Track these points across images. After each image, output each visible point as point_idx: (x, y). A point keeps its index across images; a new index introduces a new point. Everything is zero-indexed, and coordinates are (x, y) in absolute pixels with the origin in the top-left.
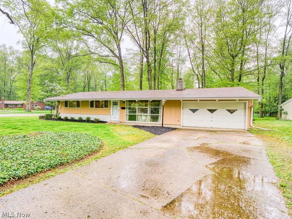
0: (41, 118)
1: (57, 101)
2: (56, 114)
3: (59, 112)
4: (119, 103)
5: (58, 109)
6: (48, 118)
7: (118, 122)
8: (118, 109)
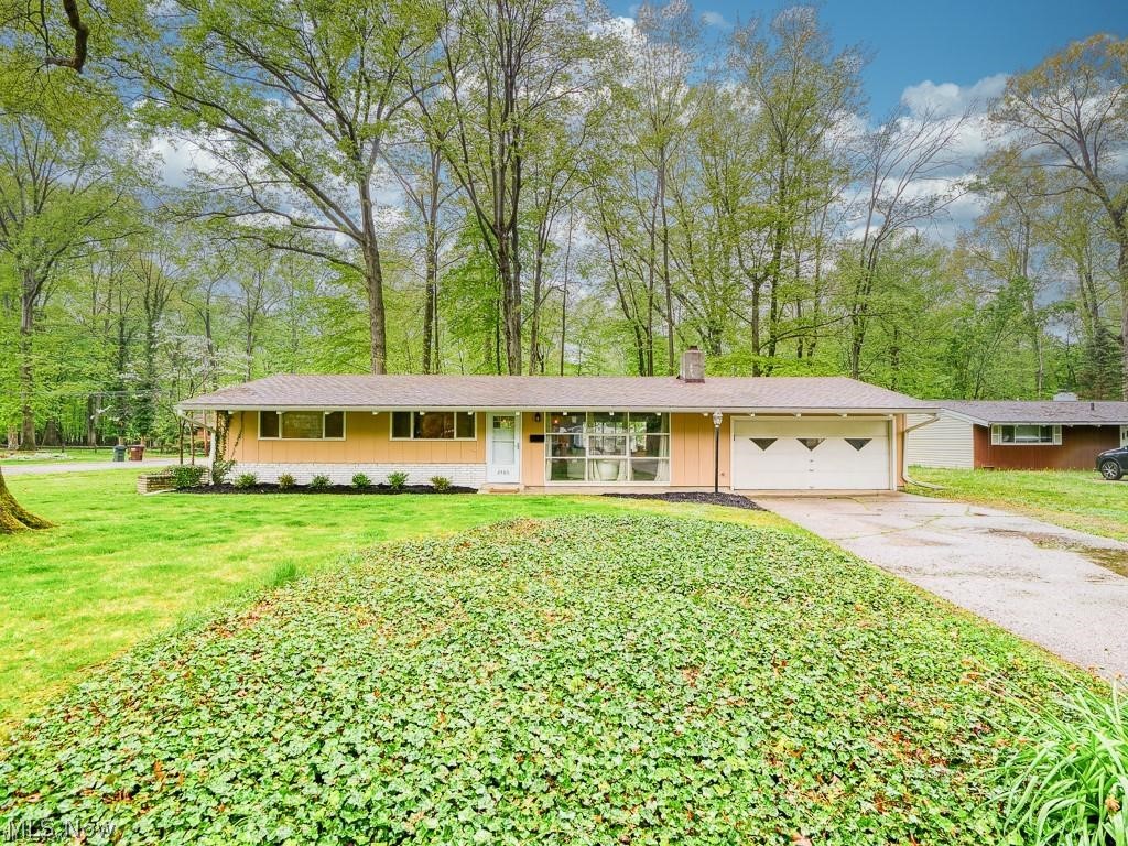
0: (156, 482)
1: (218, 412)
2: (214, 466)
3: (226, 458)
4: (518, 423)
5: (221, 445)
6: (187, 483)
7: (522, 488)
8: (517, 441)
